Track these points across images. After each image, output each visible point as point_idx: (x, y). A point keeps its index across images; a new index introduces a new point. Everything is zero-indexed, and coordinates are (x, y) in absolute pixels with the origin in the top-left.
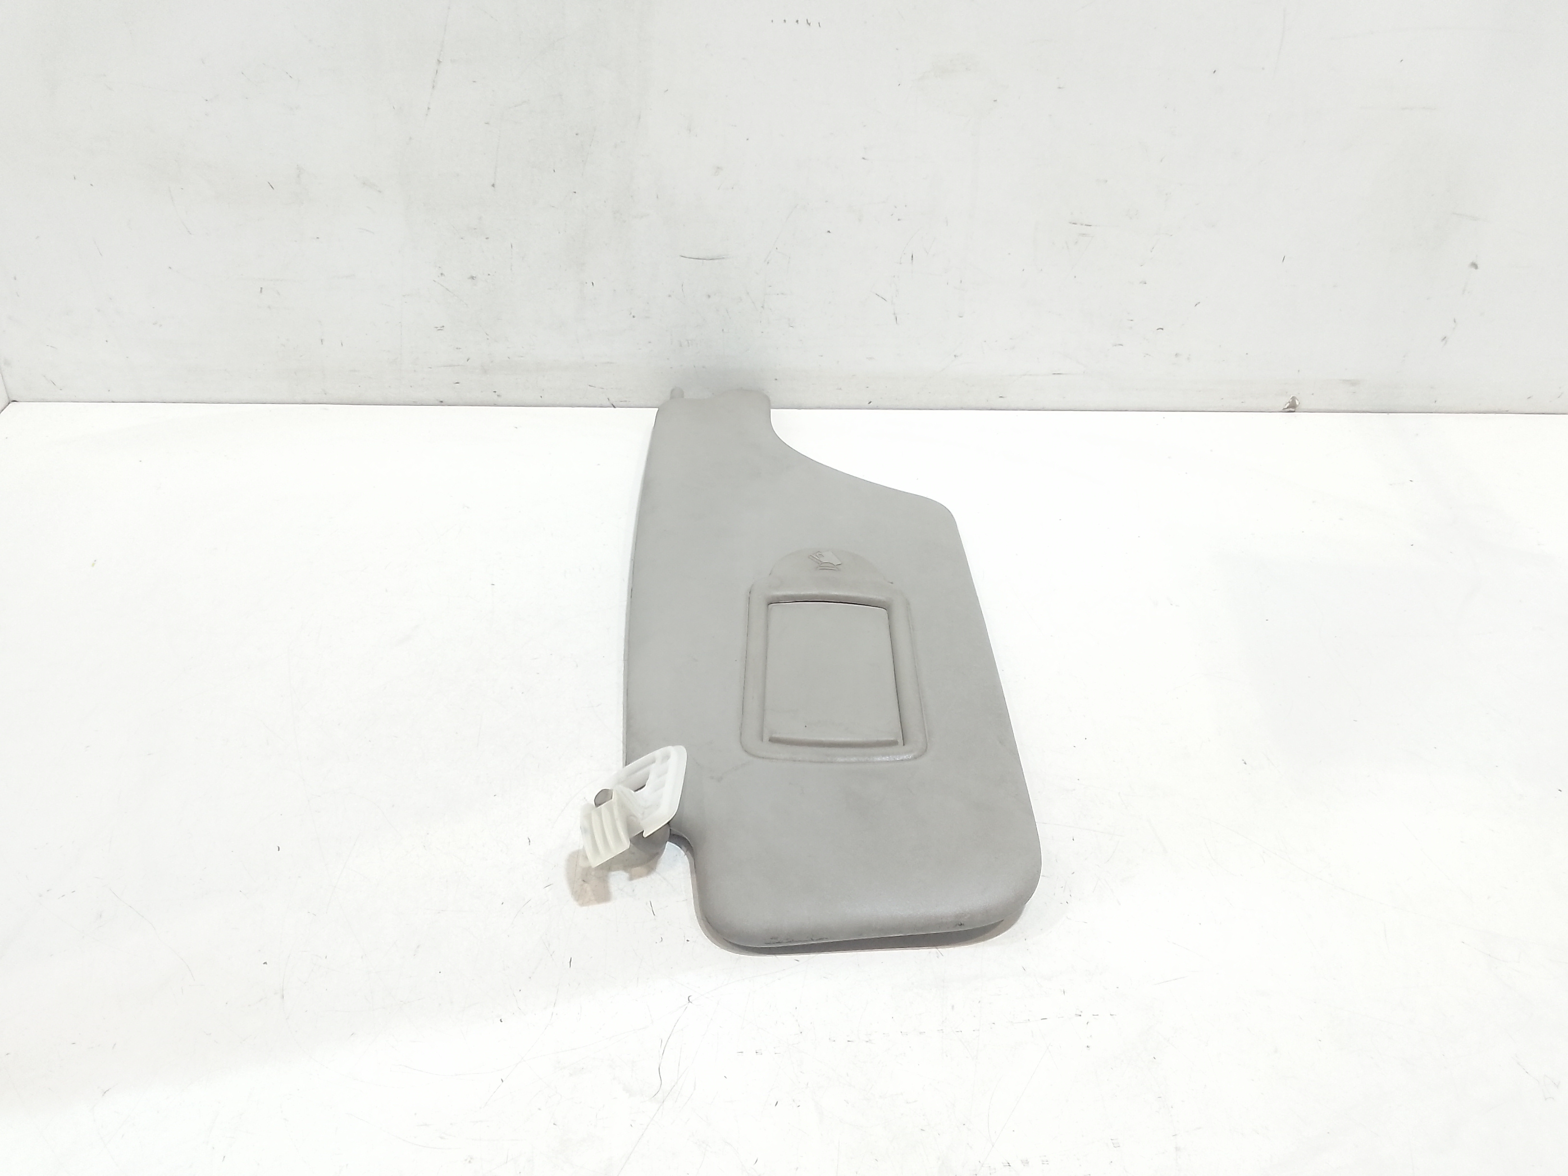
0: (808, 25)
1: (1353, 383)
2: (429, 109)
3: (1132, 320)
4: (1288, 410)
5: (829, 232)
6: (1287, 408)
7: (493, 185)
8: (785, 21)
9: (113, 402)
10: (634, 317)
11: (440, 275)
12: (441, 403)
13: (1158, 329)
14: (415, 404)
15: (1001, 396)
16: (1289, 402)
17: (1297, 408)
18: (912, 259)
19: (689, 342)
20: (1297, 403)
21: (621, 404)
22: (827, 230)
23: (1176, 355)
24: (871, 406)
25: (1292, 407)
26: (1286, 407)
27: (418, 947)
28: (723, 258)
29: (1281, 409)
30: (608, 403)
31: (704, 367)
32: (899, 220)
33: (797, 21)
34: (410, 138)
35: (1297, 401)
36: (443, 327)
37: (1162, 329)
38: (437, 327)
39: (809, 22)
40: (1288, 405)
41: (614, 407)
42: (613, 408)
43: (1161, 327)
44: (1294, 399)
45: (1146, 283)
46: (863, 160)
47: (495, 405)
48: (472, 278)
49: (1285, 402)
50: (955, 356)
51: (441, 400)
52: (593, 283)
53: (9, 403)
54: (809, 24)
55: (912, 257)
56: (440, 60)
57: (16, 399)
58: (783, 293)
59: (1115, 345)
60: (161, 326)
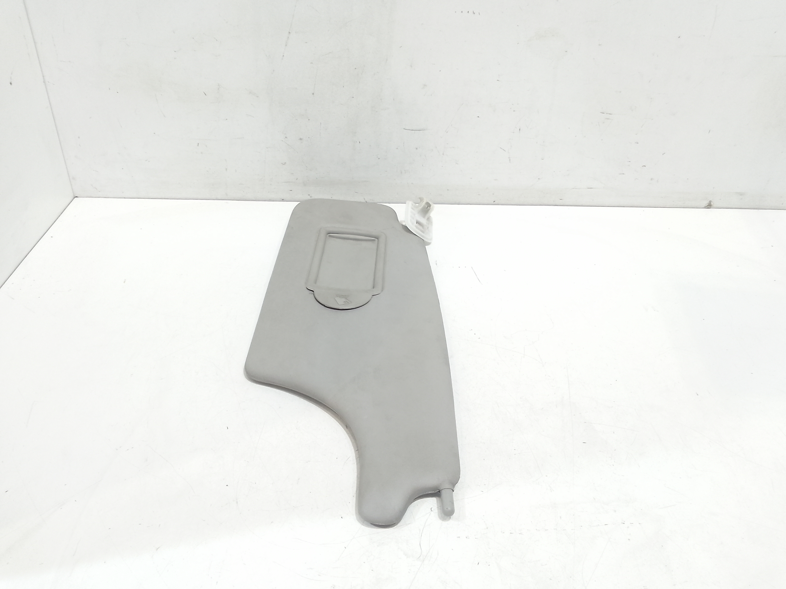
1: (741, 194)
2: (283, 56)
3: (630, 162)
5: (478, 117)
6: (707, 206)
7: (313, 94)
8: (462, 12)
9: (125, 198)
10: (379, 159)
11: (285, 138)
12: (283, 200)
13: (643, 166)
14: (270, 200)
15: (561, 199)
16: (708, 203)
17: (712, 206)
18: (520, 131)
19: (406, 171)
20: (712, 204)
22: (477, 116)
23: (652, 179)
24: (494, 203)
25: (709, 206)
27: (299, 479)
28: (425, 130)
29: (703, 207)
31: (412, 183)
32: (514, 111)
33: (468, 12)
34: (274, 71)
36: (285, 163)
37: (645, 166)
38: (282, 163)
44: (710, 202)
45: (638, 143)
46: (498, 81)
48: (301, 139)
49: (706, 203)
50: (539, 179)
52: (360, 142)
53: (74, 198)
54: (474, 13)
55: (520, 129)
56: (290, 32)
57: (78, 196)
58: (453, 147)
59: (620, 174)
60: (149, 161)
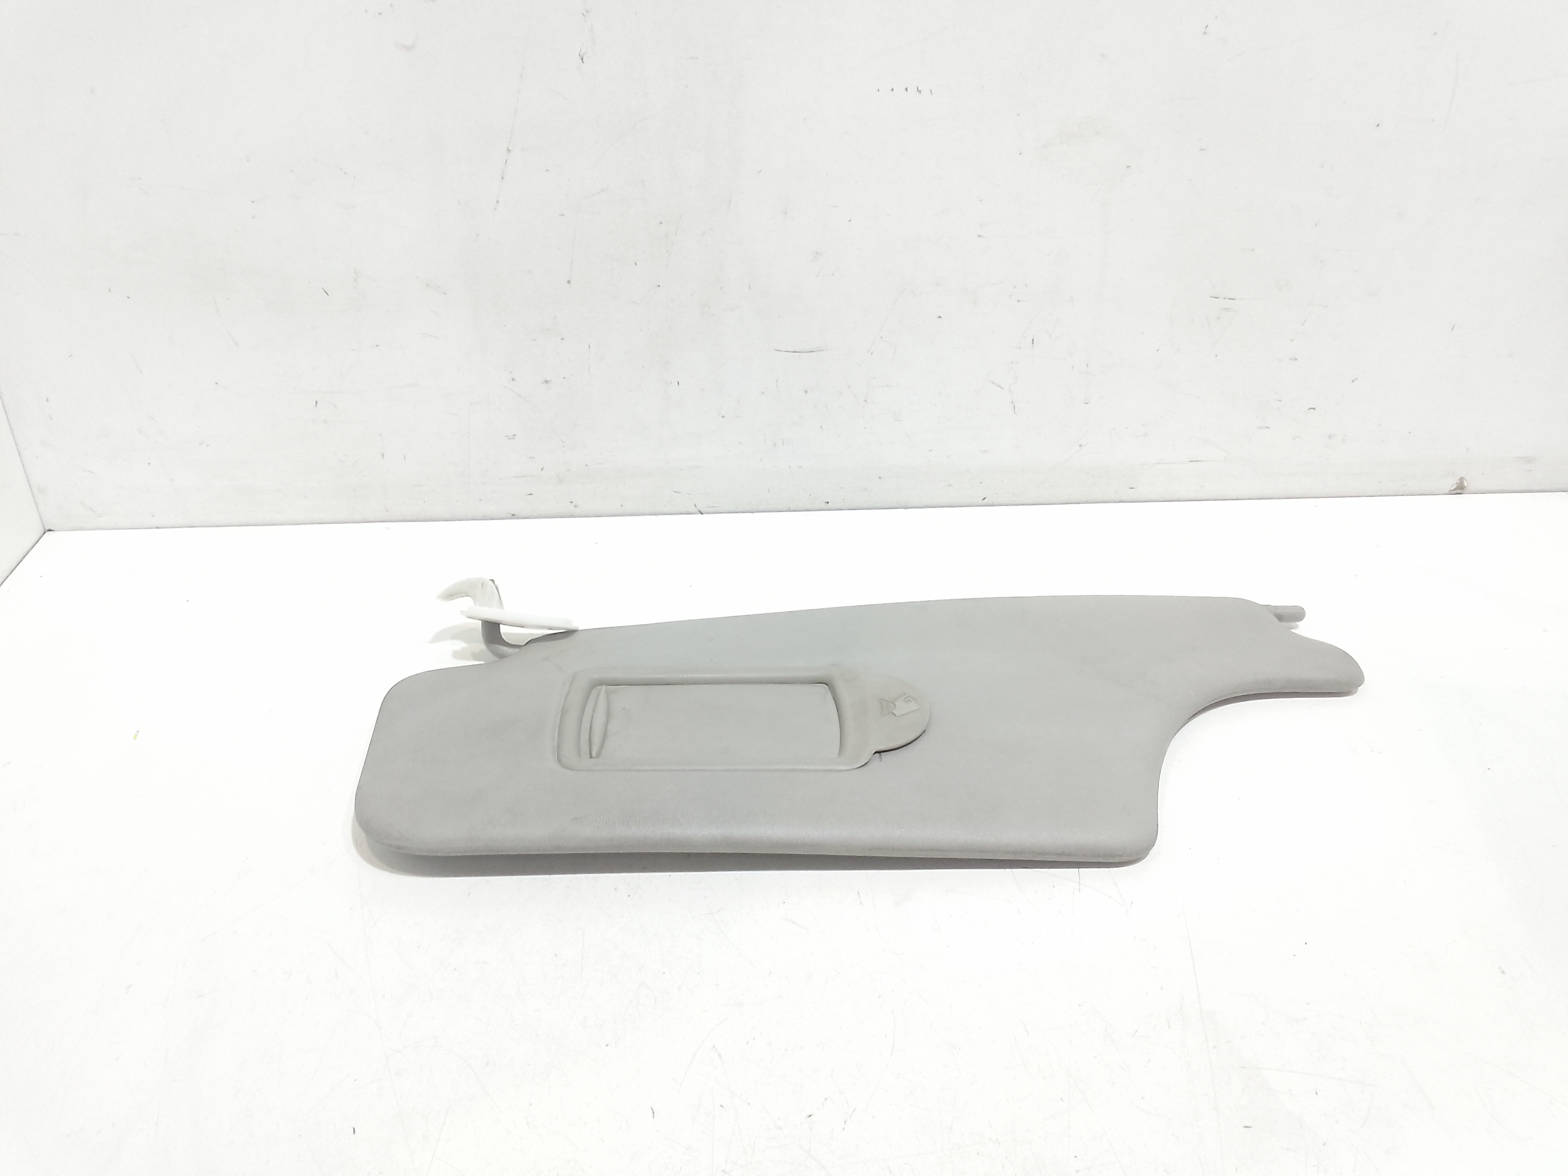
0: (918, 93)
2: (497, 202)
3: (1280, 401)
4: (1454, 492)
5: (940, 317)
6: (1455, 490)
7: (569, 282)
8: (892, 90)
9: (157, 528)
10: (723, 417)
11: (511, 381)
12: (513, 516)
13: (1309, 409)
14: (484, 518)
15: (1131, 487)
16: (1457, 484)
17: (1465, 489)
18: (1033, 343)
19: (785, 441)
20: (1466, 484)
21: (710, 510)
22: (938, 315)
23: (1330, 436)
24: (984, 503)
25: (1460, 489)
26: (1453, 488)
28: (822, 350)
29: (1447, 491)
30: (695, 510)
31: (800, 467)
32: (1018, 301)
33: (906, 89)
34: (477, 235)
35: (1465, 481)
36: (515, 435)
37: (1314, 409)
38: (508, 436)
39: (919, 90)
40: (1456, 486)
41: (702, 514)
42: (700, 515)
43: (1312, 407)
44: (1462, 479)
45: (1296, 360)
46: (979, 238)
47: (572, 516)
48: (547, 382)
49: (1452, 483)
50: (1080, 446)
51: (513, 513)
52: (678, 383)
53: (44, 533)
54: (920, 92)
55: (1033, 340)
56: (510, 149)
57: (52, 529)
58: (887, 386)
59: (1261, 428)
60: (208, 445)
